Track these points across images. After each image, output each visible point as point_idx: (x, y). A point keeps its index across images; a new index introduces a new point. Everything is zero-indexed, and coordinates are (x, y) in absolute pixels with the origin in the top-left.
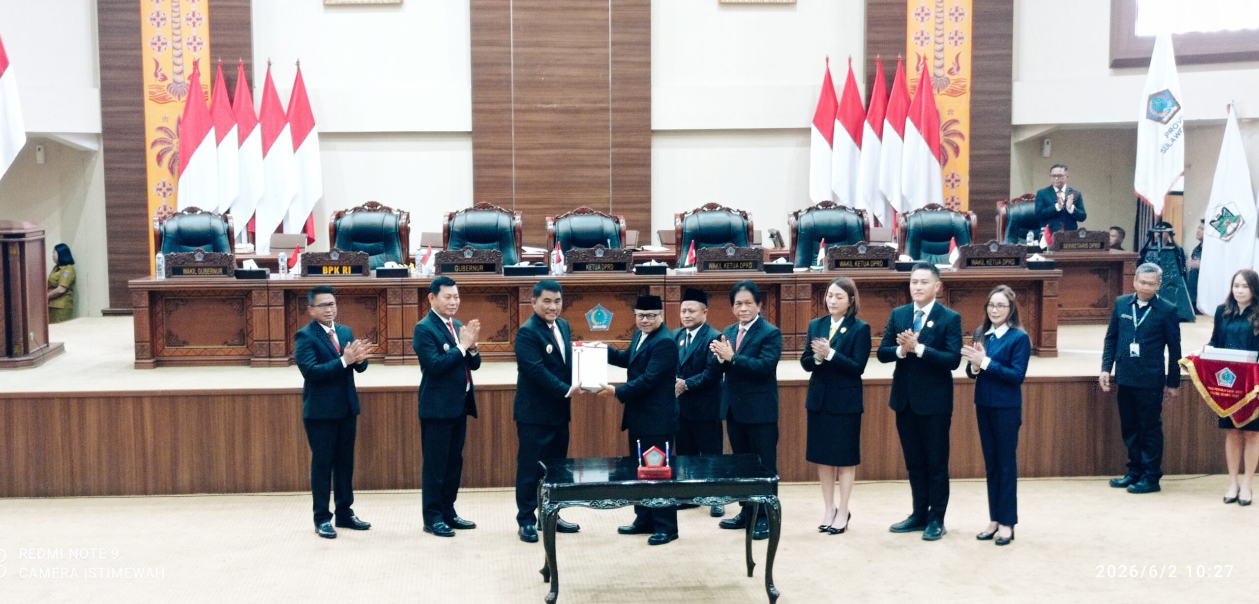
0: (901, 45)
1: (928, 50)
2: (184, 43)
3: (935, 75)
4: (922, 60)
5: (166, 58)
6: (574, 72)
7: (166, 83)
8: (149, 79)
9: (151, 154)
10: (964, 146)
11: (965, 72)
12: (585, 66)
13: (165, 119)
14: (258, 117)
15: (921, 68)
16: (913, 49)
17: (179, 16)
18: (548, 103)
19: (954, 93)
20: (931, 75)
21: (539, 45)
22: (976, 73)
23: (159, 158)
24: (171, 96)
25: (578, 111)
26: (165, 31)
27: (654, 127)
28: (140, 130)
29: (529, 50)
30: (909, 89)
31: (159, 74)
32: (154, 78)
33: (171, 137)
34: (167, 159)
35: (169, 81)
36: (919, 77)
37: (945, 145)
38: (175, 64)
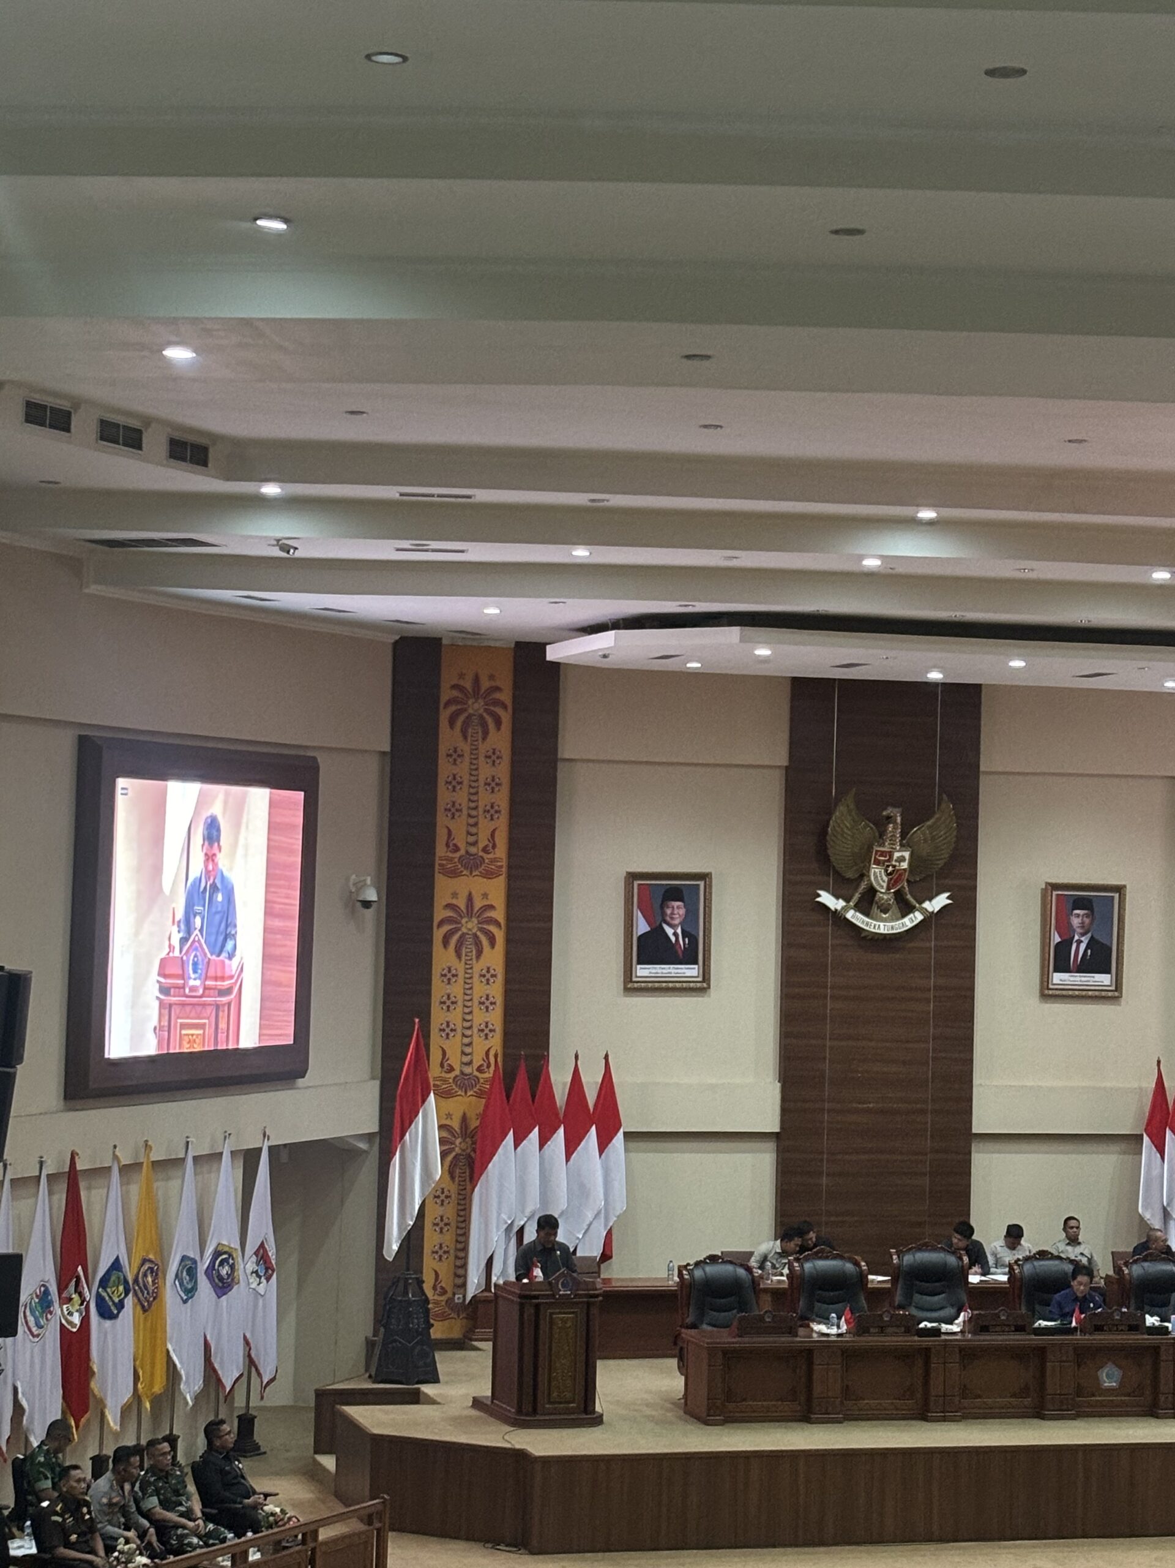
2: (475, 1030)
5: (453, 1047)
6: (892, 1069)
7: (452, 1074)
8: (433, 1070)
12: (904, 1063)
13: (449, 1116)
14: (561, 1116)
17: (471, 1000)
18: (864, 1103)
21: (856, 1038)
24: (455, 1089)
25: (894, 1112)
26: (456, 1017)
27: (974, 1131)
29: (845, 1043)
31: (445, 1065)
32: (440, 1068)
33: (453, 1137)
34: (449, 1160)
35: (457, 1072)
38: (463, 1053)
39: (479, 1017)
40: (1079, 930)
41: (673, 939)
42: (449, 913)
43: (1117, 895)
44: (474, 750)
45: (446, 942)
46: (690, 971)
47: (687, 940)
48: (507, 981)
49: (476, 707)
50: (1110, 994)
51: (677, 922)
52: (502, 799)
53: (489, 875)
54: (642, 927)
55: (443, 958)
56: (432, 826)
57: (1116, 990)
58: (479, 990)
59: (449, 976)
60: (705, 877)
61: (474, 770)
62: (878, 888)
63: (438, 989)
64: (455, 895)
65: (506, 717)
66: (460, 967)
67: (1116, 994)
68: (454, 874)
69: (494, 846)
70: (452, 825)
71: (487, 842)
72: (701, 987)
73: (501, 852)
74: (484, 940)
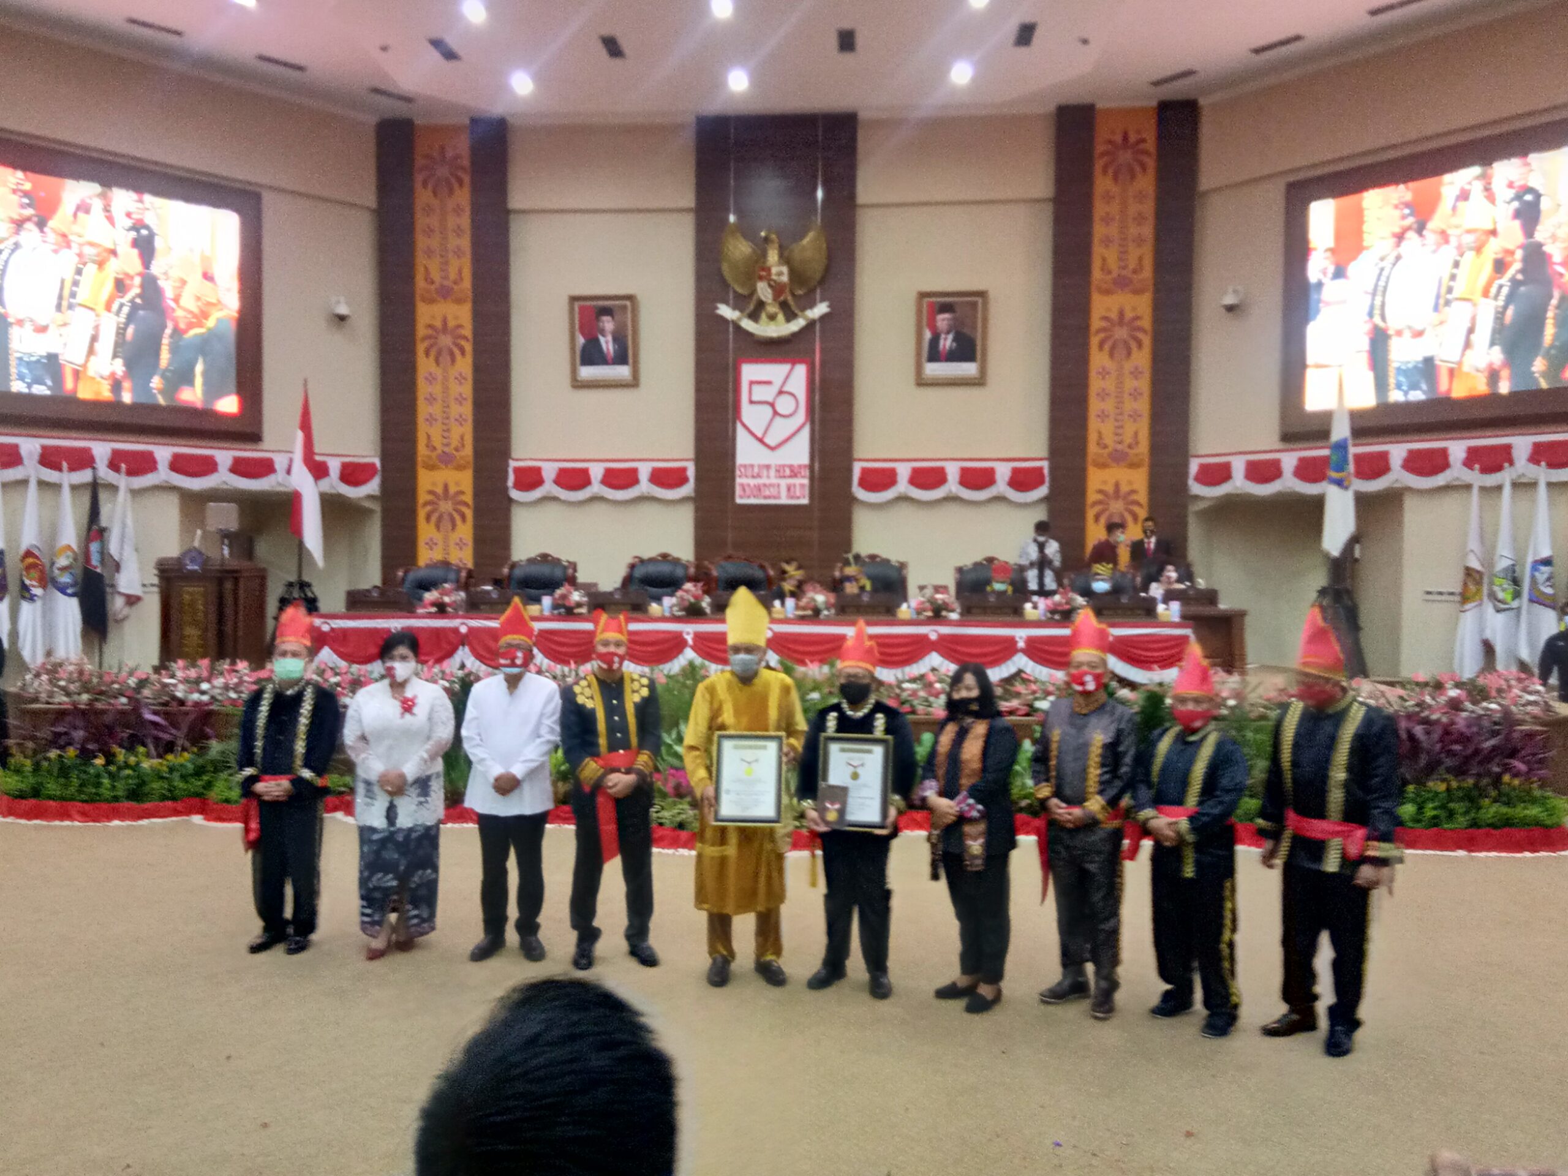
0: (1082, 422)
1: (1108, 427)
2: (452, 419)
3: (1115, 450)
4: (1102, 438)
5: (436, 431)
7: (436, 453)
8: (422, 450)
9: (421, 514)
11: (1144, 448)
13: (434, 484)
15: (1101, 444)
16: (1094, 426)
17: (448, 397)
19: (1134, 466)
22: (1154, 448)
23: (428, 517)
24: (439, 464)
26: (436, 410)
28: (412, 493)
31: (430, 445)
32: (426, 448)
33: (439, 499)
34: (434, 518)
35: (439, 451)
38: (444, 438)
39: (455, 410)
42: (430, 332)
43: (980, 300)
44: (443, 205)
45: (427, 354)
48: (475, 382)
49: (443, 172)
50: (976, 381)
52: (465, 243)
53: (458, 301)
55: (425, 365)
56: (412, 264)
57: (981, 377)
58: (455, 389)
59: (431, 379)
60: (631, 298)
61: (444, 220)
62: (765, 300)
63: (423, 389)
64: (432, 317)
65: (466, 178)
66: (438, 372)
67: (982, 380)
68: (432, 301)
69: (461, 279)
70: (429, 264)
71: (455, 276)
72: (633, 384)
73: (467, 284)
74: (457, 352)
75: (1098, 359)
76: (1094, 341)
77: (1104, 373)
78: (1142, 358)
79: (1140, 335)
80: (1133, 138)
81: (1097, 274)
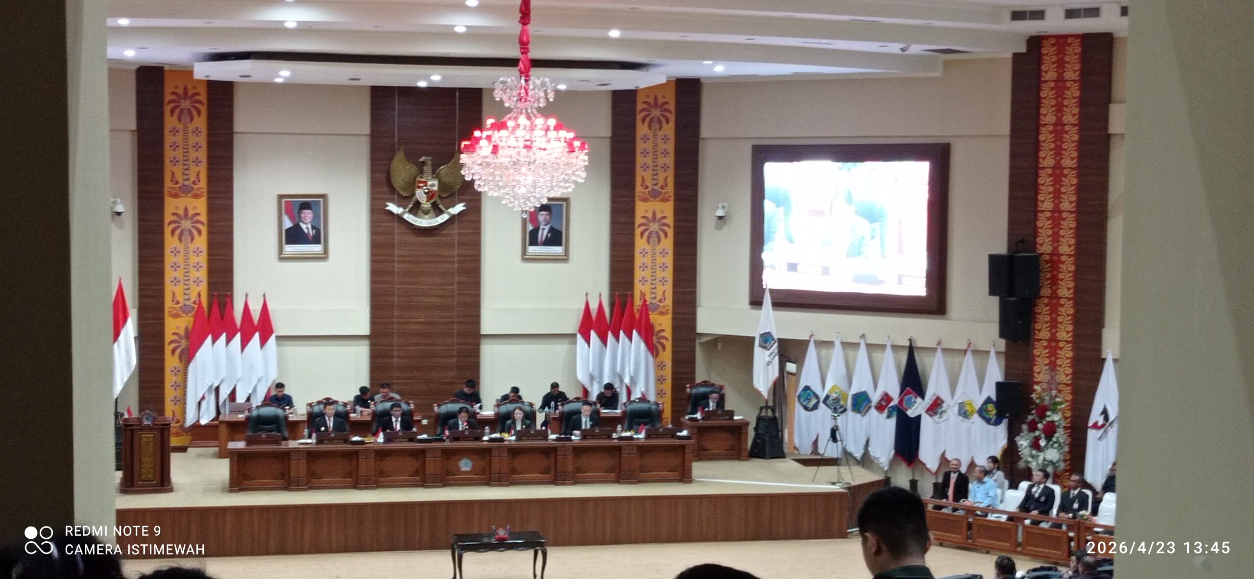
0: (630, 285)
1: (646, 289)
2: (191, 281)
3: (651, 303)
4: (643, 295)
5: (179, 290)
6: (434, 300)
7: (179, 305)
8: (168, 304)
9: (168, 349)
10: (669, 344)
11: (669, 302)
12: (441, 296)
13: (178, 328)
14: (238, 327)
15: (643, 299)
16: (638, 287)
17: (188, 265)
18: (417, 319)
19: (662, 313)
20: (648, 303)
21: (413, 283)
22: (675, 302)
23: (173, 351)
24: (182, 313)
25: (435, 323)
26: (179, 274)
27: (482, 333)
28: (161, 334)
29: (405, 286)
30: (635, 311)
31: (175, 300)
32: (171, 302)
33: (181, 339)
34: (178, 351)
35: (182, 304)
36: (641, 304)
37: (657, 344)
38: (186, 294)
39: (194, 274)
40: (544, 223)
41: (306, 231)
42: (174, 218)
43: (564, 203)
44: (185, 129)
45: (173, 234)
46: (317, 248)
47: (314, 231)
48: (209, 255)
49: (186, 104)
50: (561, 257)
51: (308, 221)
52: (202, 154)
53: (196, 196)
54: (288, 224)
55: (171, 242)
56: (162, 170)
57: (565, 255)
58: (194, 259)
59: (175, 252)
60: (323, 196)
61: (186, 139)
62: (421, 202)
63: (169, 259)
64: (177, 208)
65: (204, 109)
66: (181, 247)
67: (565, 257)
68: (176, 196)
69: (199, 181)
70: (174, 169)
71: (194, 179)
72: (324, 257)
73: (203, 184)
74: (195, 232)
75: (640, 244)
76: (638, 231)
77: (644, 253)
78: (668, 244)
79: (666, 228)
80: (660, 101)
81: (639, 189)
